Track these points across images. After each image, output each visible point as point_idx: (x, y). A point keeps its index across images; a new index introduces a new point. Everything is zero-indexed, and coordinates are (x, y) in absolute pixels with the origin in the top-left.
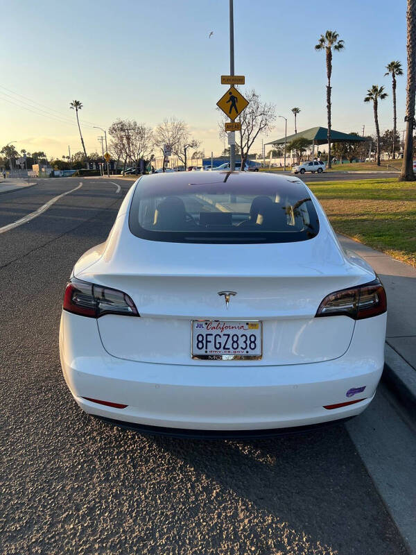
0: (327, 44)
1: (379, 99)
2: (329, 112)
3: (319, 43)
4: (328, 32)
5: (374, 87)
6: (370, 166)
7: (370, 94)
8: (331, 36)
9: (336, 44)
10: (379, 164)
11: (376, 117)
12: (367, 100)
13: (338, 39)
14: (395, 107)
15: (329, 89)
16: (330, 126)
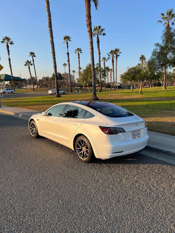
0: (6, 41)
1: (30, 65)
2: (11, 69)
3: (2, 40)
4: (6, 37)
5: (28, 61)
6: (30, 91)
7: (26, 63)
8: (8, 39)
9: (10, 42)
10: (34, 90)
11: (30, 72)
12: (25, 65)
13: (11, 40)
14: (35, 68)
15: (10, 59)
16: (12, 74)
